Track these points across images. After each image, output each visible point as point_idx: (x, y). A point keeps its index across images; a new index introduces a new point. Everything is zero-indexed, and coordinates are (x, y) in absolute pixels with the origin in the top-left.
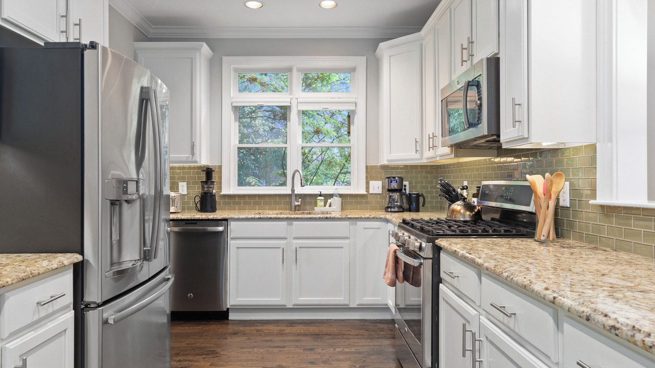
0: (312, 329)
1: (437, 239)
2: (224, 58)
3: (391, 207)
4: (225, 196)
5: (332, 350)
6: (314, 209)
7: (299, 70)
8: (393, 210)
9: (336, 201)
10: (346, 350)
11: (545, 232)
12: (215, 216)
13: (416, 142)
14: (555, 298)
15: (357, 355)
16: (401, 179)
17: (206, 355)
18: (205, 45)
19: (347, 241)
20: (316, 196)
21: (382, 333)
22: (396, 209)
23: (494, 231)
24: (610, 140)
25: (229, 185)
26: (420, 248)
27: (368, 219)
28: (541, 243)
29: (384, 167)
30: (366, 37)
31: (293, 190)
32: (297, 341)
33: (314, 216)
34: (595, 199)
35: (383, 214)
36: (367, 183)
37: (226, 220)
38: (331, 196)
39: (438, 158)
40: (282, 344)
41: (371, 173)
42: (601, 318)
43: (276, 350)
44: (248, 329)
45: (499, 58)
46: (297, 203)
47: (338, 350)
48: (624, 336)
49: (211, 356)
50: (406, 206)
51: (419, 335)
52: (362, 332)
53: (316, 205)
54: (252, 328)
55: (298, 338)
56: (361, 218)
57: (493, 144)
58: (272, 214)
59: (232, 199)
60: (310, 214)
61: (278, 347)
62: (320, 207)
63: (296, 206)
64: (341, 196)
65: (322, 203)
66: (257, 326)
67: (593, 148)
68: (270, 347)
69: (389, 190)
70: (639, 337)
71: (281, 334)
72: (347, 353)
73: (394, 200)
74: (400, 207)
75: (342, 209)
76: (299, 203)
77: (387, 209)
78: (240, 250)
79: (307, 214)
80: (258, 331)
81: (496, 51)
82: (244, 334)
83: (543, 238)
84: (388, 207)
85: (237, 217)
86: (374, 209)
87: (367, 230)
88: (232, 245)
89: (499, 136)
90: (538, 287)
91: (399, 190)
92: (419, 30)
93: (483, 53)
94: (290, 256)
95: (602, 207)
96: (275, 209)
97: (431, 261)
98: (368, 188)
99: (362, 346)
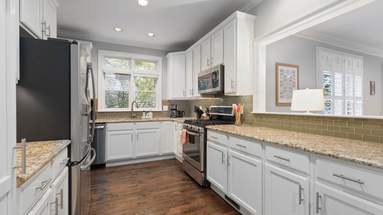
0: (145, 166)
1: (206, 126)
2: (99, 50)
3: (172, 116)
4: (99, 112)
5: (157, 172)
6: (141, 117)
7: (134, 59)
8: (173, 117)
9: (151, 114)
10: (163, 171)
11: (238, 122)
12: (100, 122)
13: (190, 90)
14: (264, 140)
15: (168, 172)
16: (176, 105)
17: (103, 183)
18: (91, 43)
19: (158, 130)
20: (142, 112)
21: (173, 163)
22: (175, 117)
23: (216, 123)
24: (257, 94)
25: (102, 107)
26: (199, 130)
27: (166, 121)
28: (238, 125)
29: (169, 101)
30: (161, 49)
31: (132, 110)
32: (142, 171)
33: (142, 120)
34: (252, 111)
35: (169, 119)
36: (162, 107)
37: (105, 123)
38: (148, 112)
39: (194, 98)
40: (136, 173)
41: (164, 103)
42: (281, 143)
43: (134, 176)
44: (117, 170)
45: (224, 66)
46: (134, 115)
47: (160, 172)
48: (290, 146)
49: (105, 183)
50: (178, 115)
51: (199, 161)
52: (166, 164)
53: (142, 115)
54: (119, 169)
55: (141, 170)
56: (164, 120)
57: (221, 94)
58: (123, 120)
59: (103, 114)
60: (140, 119)
61: (135, 174)
62: (144, 117)
63: (134, 116)
64: (152, 112)
65: (145, 115)
66: (121, 168)
67: (252, 96)
68: (131, 175)
69: (172, 109)
70: (294, 146)
71: (133, 169)
72: (164, 172)
73: (174, 113)
74: (176, 116)
75: (153, 117)
76: (135, 115)
77: (171, 117)
78: (111, 136)
79: (139, 119)
80: (122, 170)
81: (223, 63)
82: (116, 172)
83: (238, 124)
84: (171, 116)
85: (110, 121)
86: (165, 117)
87: (166, 125)
88: (108, 134)
89: (224, 91)
90: (256, 137)
91: (176, 109)
92: (185, 50)
93: (217, 63)
94: (135, 137)
95: (254, 114)
96: (124, 118)
97: (204, 134)
98: (163, 109)
99: (169, 169)
